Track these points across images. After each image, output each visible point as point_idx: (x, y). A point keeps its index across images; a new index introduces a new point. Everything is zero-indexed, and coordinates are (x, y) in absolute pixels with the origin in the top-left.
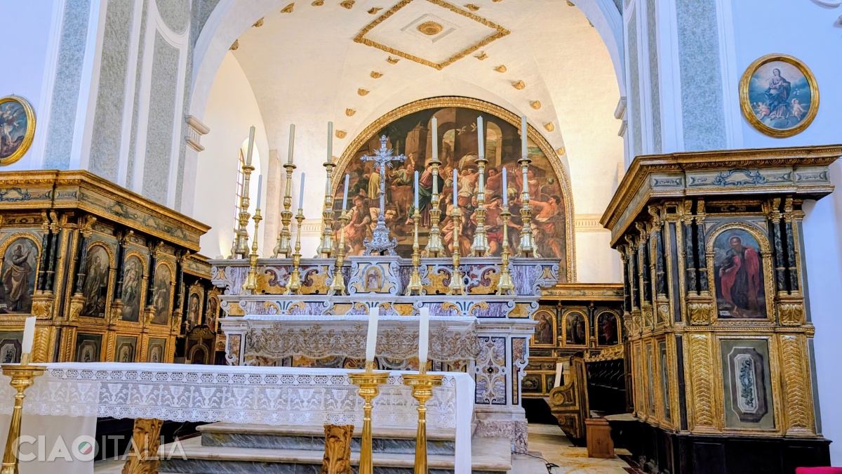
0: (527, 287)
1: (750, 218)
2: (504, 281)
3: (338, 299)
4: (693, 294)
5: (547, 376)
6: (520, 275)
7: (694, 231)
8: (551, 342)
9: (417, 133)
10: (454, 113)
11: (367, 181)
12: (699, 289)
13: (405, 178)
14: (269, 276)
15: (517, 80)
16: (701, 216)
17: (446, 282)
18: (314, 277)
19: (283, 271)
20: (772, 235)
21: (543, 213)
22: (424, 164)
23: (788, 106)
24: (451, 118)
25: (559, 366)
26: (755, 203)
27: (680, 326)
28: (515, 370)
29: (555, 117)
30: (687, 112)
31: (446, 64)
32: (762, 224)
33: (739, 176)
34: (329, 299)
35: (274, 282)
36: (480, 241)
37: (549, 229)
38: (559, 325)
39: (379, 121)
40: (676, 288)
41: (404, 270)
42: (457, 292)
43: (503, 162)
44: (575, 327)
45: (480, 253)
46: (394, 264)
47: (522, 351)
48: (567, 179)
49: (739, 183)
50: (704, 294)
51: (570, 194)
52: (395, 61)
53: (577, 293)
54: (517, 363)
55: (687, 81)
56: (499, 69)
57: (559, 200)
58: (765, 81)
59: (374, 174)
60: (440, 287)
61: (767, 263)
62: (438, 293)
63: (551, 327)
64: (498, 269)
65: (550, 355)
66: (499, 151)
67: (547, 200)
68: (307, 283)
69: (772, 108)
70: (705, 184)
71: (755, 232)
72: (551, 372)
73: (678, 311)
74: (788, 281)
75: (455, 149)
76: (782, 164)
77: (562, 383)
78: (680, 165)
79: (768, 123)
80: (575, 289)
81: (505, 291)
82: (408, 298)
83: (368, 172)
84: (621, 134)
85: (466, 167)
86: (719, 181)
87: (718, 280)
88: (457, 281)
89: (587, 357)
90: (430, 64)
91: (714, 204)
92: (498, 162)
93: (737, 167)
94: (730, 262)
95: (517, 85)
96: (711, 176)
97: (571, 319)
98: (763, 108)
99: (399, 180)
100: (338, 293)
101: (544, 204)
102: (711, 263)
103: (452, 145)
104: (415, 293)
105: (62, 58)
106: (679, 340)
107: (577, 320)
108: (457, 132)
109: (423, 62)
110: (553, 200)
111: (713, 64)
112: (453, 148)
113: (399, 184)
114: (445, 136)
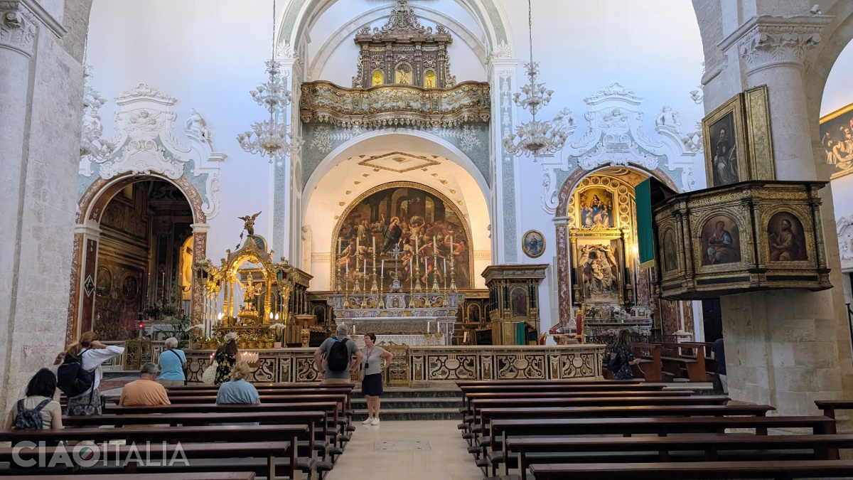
0: (453, 304)
1: (523, 285)
2: (445, 303)
3: (382, 310)
4: (505, 309)
5: (460, 339)
6: (450, 299)
7: (506, 289)
8: (461, 321)
9: (386, 202)
10: (407, 190)
11: (357, 230)
12: (507, 308)
13: (379, 229)
14: (352, 301)
15: (443, 180)
16: (508, 284)
17: (424, 303)
18: (371, 301)
19: (358, 299)
20: (529, 290)
21: (457, 250)
22: (390, 219)
23: (536, 248)
24: (405, 193)
25: (465, 333)
26: (524, 281)
27: (502, 319)
28: (449, 335)
29: (463, 198)
30: (506, 248)
31: (405, 171)
32: (527, 287)
33: (519, 272)
34: (378, 310)
35: (354, 304)
36: (435, 286)
37: (460, 259)
38: (466, 310)
39: (363, 195)
40: (501, 307)
41: (407, 299)
42: (427, 307)
43: (435, 221)
44: (474, 312)
45: (435, 291)
46: (404, 296)
47: (452, 328)
48: (470, 230)
49: (519, 275)
50: (509, 309)
51: (471, 239)
52: (378, 170)
53: (475, 294)
54: (450, 332)
55: (506, 237)
56: (434, 175)
57: (466, 242)
58: (529, 240)
59: (361, 226)
60: (421, 305)
61: (528, 299)
62: (420, 307)
63: (461, 312)
64: (442, 297)
65: (461, 328)
66: (433, 214)
67: (459, 243)
68: (368, 304)
69: (532, 248)
70: (509, 275)
71: (525, 289)
72: (461, 337)
73: (501, 314)
74: (533, 305)
75: (408, 211)
76: (531, 269)
77: (467, 340)
78: (502, 269)
79: (530, 253)
80: (474, 292)
81: (445, 306)
82: (409, 309)
83: (357, 224)
84: (490, 237)
85: (414, 223)
86: (514, 274)
87: (513, 304)
88: (427, 303)
89: (479, 329)
90: (397, 171)
91: (512, 281)
92: (432, 220)
93: (518, 270)
94: (517, 299)
95: (443, 182)
96: (511, 272)
97: (472, 308)
98: (529, 248)
99: (376, 229)
100: (381, 308)
101: (457, 244)
102: (511, 299)
103: (406, 210)
104: (412, 307)
105: (275, 220)
106: (501, 323)
107: (475, 308)
108: (409, 202)
109: (393, 170)
110: (462, 242)
111: (514, 232)
112: (406, 211)
113: (376, 232)
114: (402, 204)
